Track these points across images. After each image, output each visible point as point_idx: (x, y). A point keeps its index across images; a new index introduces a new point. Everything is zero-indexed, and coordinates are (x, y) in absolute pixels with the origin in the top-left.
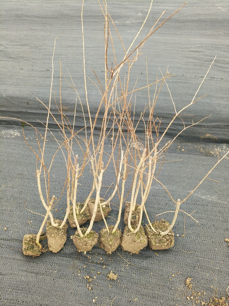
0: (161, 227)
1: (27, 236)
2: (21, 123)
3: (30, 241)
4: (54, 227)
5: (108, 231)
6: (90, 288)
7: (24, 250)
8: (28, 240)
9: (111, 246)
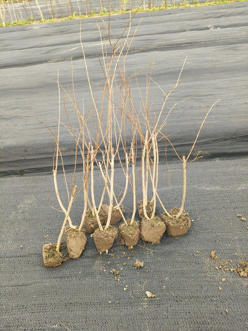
0: (175, 212)
1: (47, 246)
2: (20, 171)
3: (50, 249)
4: (72, 229)
5: (126, 224)
6: (119, 280)
7: (45, 257)
8: (48, 248)
9: (132, 234)
